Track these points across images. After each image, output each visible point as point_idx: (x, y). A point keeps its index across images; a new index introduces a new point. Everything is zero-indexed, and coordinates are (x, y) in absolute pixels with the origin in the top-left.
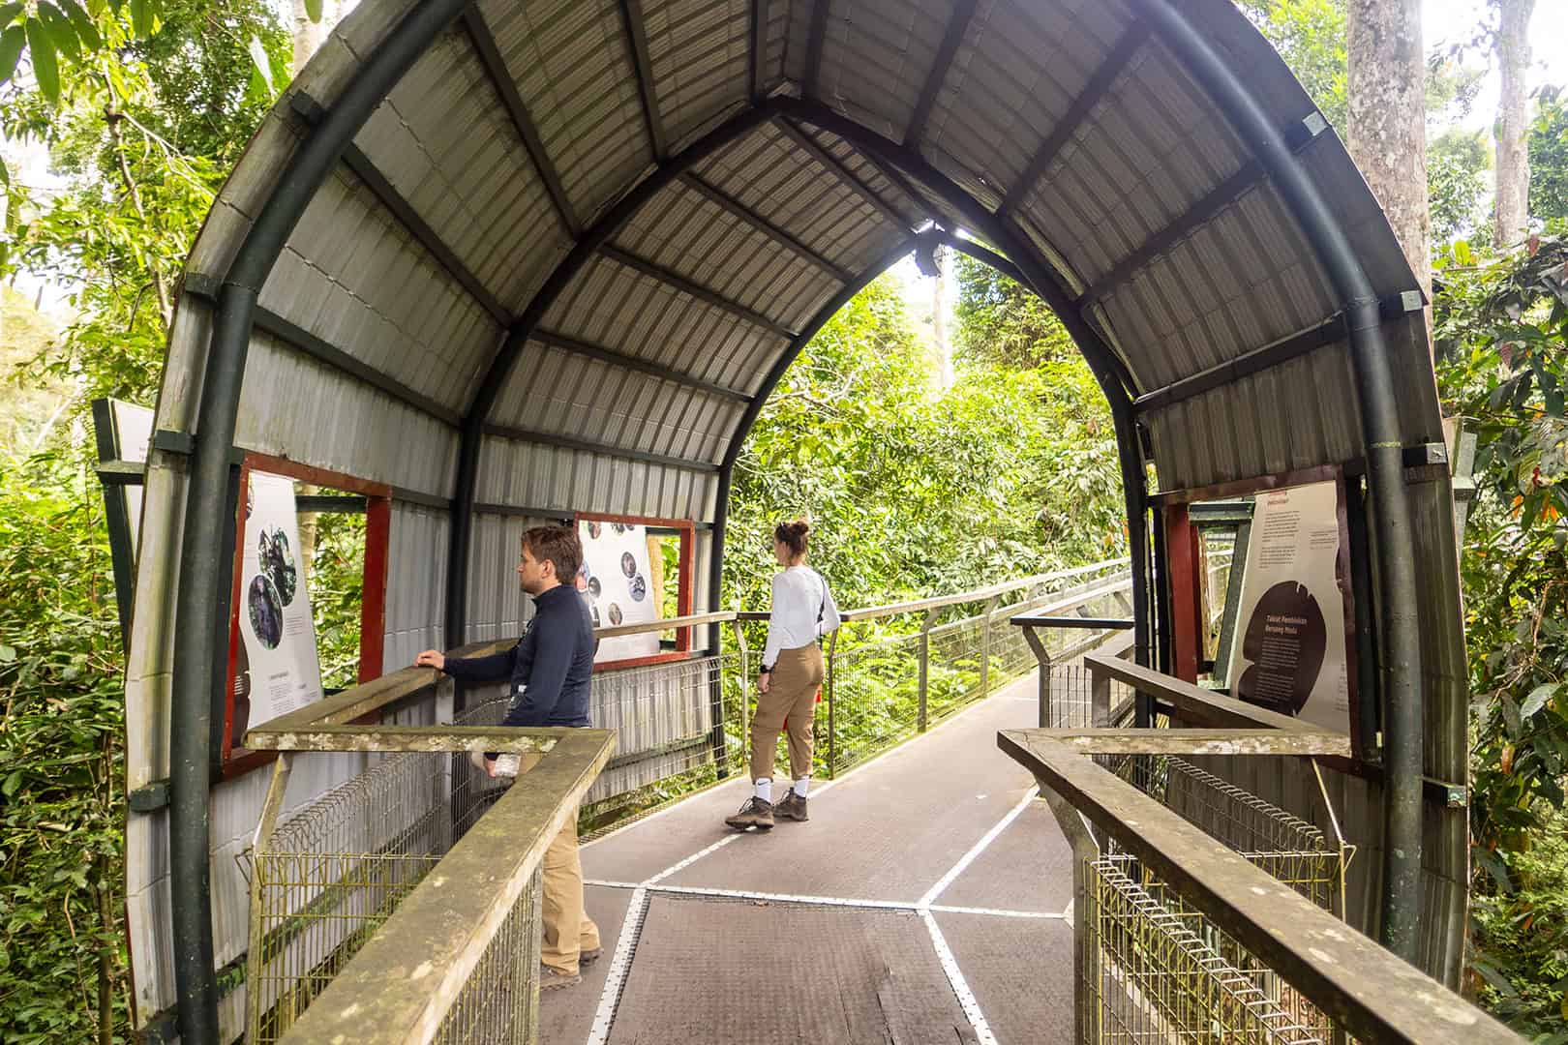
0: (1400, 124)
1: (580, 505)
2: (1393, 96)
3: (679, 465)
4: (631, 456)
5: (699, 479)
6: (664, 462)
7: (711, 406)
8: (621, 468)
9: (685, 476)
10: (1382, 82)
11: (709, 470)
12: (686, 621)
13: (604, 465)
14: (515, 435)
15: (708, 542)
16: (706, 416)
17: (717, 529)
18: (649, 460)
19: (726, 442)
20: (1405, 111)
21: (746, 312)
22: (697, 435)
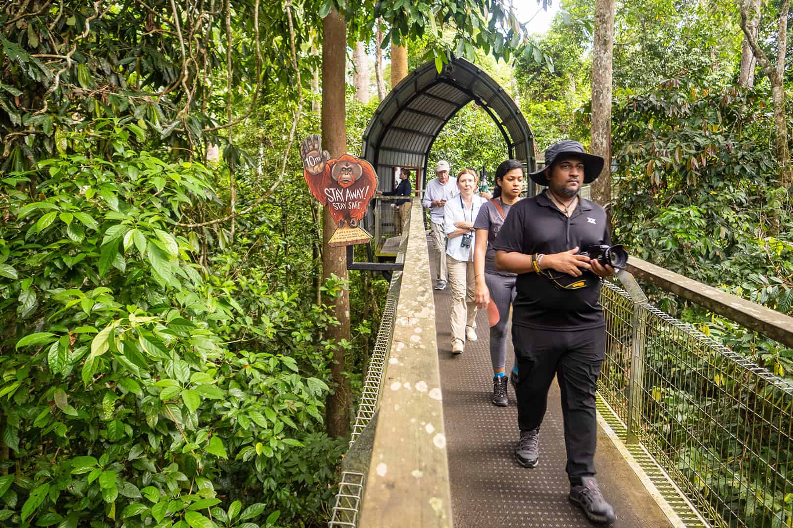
0: (603, 63)
1: (395, 164)
2: (602, 55)
3: (416, 153)
4: (406, 152)
5: (421, 157)
6: (413, 153)
7: (424, 138)
8: (404, 154)
9: (417, 156)
10: (600, 51)
11: (422, 154)
12: (418, 191)
13: (400, 154)
14: (385, 149)
15: (422, 172)
16: (423, 141)
17: (425, 169)
18: (409, 152)
19: (427, 147)
20: (605, 59)
21: (431, 115)
22: (420, 146)
